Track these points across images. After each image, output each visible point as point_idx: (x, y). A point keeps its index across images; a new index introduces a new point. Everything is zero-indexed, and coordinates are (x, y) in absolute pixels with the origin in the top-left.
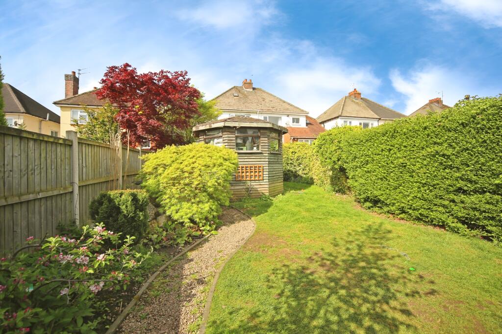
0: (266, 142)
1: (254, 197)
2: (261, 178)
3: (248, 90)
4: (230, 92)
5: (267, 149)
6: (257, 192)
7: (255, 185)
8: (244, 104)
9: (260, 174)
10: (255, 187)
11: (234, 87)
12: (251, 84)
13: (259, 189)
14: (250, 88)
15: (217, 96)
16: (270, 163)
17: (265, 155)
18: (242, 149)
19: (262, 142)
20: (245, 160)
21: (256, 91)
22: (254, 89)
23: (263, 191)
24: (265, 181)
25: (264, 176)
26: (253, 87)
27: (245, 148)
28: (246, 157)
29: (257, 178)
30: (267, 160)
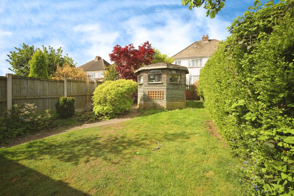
0: (166, 77)
1: (157, 109)
2: (162, 98)
3: (205, 42)
4: (192, 46)
5: (166, 81)
6: (159, 106)
7: (159, 102)
8: (199, 52)
9: (162, 96)
10: (159, 103)
11: (196, 42)
12: (207, 37)
13: (160, 104)
14: (207, 41)
15: (183, 50)
16: (167, 89)
17: (164, 84)
18: (153, 82)
19: (163, 77)
20: (153, 88)
21: (211, 41)
22: (210, 40)
23: (163, 106)
24: (164, 100)
25: (164, 97)
26: (209, 39)
27: (154, 81)
28: (154, 86)
29: (159, 98)
30: (166, 87)
